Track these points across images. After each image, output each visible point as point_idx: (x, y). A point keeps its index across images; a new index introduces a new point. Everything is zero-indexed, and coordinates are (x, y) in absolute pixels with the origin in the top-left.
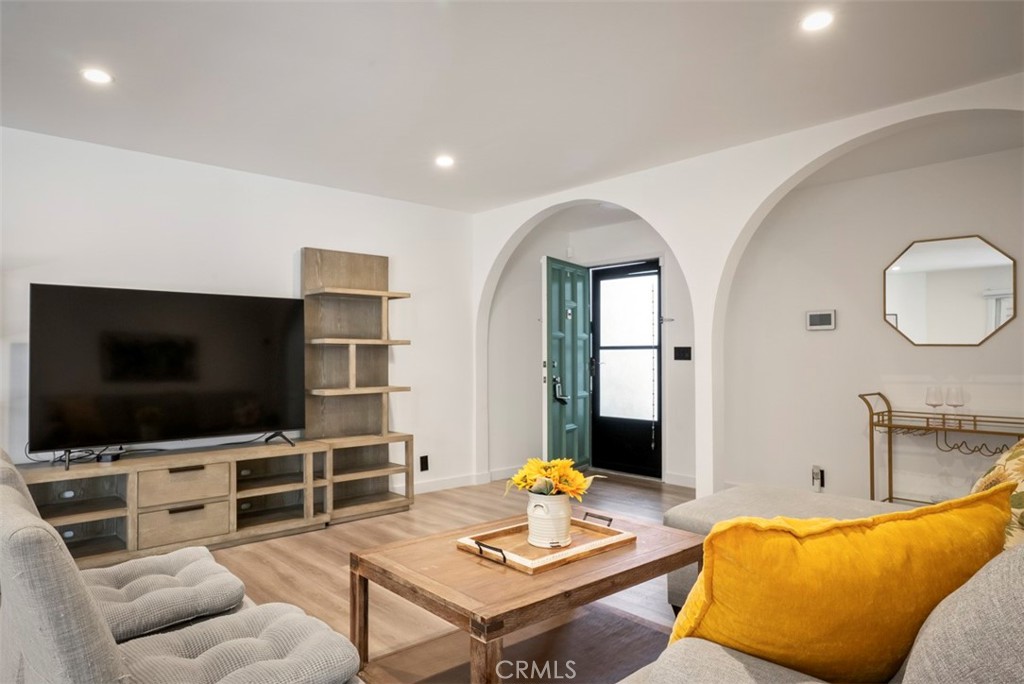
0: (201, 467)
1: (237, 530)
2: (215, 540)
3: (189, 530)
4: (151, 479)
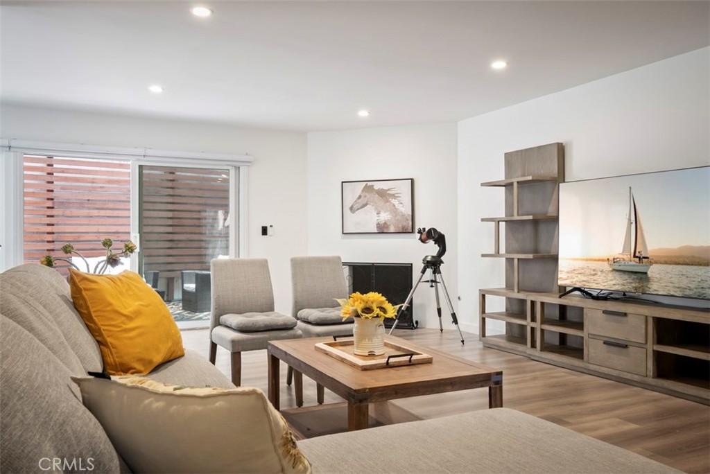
0: (625, 315)
1: (653, 378)
2: (636, 378)
3: (619, 362)
4: (594, 315)
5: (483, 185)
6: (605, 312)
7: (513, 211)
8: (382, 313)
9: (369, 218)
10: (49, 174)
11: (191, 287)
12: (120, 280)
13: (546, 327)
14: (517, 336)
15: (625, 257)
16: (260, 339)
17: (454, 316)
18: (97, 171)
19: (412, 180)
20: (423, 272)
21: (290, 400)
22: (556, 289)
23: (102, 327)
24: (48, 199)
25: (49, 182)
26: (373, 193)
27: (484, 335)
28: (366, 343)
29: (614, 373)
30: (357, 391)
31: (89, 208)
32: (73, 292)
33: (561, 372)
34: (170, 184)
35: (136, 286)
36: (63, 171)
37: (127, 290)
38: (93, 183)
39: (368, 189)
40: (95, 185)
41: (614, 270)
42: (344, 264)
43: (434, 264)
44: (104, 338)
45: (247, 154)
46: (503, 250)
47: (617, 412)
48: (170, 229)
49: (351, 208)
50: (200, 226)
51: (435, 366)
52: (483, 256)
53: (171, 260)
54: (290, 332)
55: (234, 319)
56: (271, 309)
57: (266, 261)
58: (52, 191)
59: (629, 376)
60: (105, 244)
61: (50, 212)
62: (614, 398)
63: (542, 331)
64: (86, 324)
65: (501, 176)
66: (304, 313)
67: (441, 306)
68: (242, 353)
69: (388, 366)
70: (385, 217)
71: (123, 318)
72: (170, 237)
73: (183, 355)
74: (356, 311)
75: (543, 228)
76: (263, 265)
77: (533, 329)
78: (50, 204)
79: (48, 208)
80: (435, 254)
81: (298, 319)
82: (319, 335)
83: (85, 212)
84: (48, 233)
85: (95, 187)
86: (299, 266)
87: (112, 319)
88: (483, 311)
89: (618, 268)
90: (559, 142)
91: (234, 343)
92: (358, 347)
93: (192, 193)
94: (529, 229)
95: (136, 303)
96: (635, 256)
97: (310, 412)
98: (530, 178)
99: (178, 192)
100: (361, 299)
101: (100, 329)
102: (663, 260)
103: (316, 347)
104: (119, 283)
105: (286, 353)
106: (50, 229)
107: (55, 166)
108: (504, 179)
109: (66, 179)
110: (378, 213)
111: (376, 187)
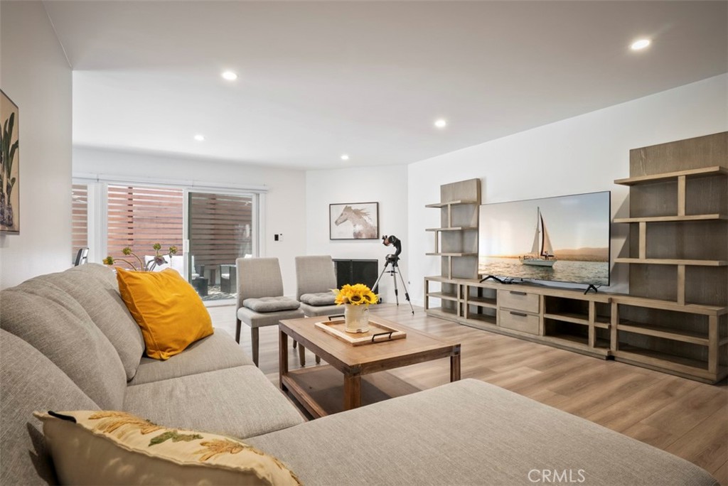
0: (525, 294)
1: (544, 336)
2: (532, 336)
3: (520, 326)
4: (504, 293)
5: (426, 206)
6: (512, 292)
7: (447, 223)
8: (367, 301)
9: (348, 229)
10: (129, 199)
11: (226, 275)
12: (161, 276)
13: (470, 302)
14: (450, 308)
15: (534, 255)
16: (272, 317)
17: (407, 295)
18: (162, 198)
19: (378, 203)
20: (386, 265)
21: (296, 360)
22: (476, 276)
23: (143, 315)
24: (129, 217)
25: (129, 205)
26: (352, 212)
27: (427, 308)
28: (355, 323)
29: (517, 333)
30: (352, 367)
31: (157, 223)
32: (120, 287)
33: (481, 333)
34: (212, 206)
35: (174, 281)
36: (139, 197)
37: (166, 284)
38: (160, 205)
39: (348, 209)
40: (161, 207)
41: (524, 264)
42: (333, 260)
43: (393, 260)
44: (145, 324)
45: (264, 185)
46: (440, 251)
47: (525, 362)
48: (212, 237)
49: (336, 222)
50: (233, 235)
51: (408, 340)
52: (427, 254)
53: (213, 257)
54: (296, 312)
55: (254, 303)
56: (281, 294)
57: (277, 260)
58: (132, 211)
59: (527, 335)
60: (155, 247)
61: (130, 225)
62: (520, 351)
63: (468, 305)
64: (131, 313)
65: (438, 201)
66: (305, 297)
67: (398, 288)
68: (260, 328)
69: (373, 342)
70: (359, 228)
71: (162, 307)
72: (212, 242)
73: (212, 334)
74: (347, 299)
75: (467, 235)
76: (275, 262)
77: (461, 304)
78: (130, 220)
79: (129, 222)
80: (394, 253)
81: (300, 301)
82: (317, 314)
83: (154, 225)
84: (129, 240)
85: (161, 209)
86: (302, 263)
87: (153, 309)
88: (427, 292)
89: (527, 262)
90: (478, 177)
91: (254, 321)
92: (348, 327)
93: (227, 212)
94: (457, 236)
95: (174, 295)
96: (542, 255)
97: (311, 373)
98: (459, 202)
99: (218, 212)
100: (351, 290)
101: (141, 317)
102: (566, 257)
103: (316, 326)
104: (160, 279)
105: (293, 331)
106: (130, 237)
107: (134, 194)
108: (440, 202)
109: (141, 203)
110: (354, 226)
111: (353, 208)
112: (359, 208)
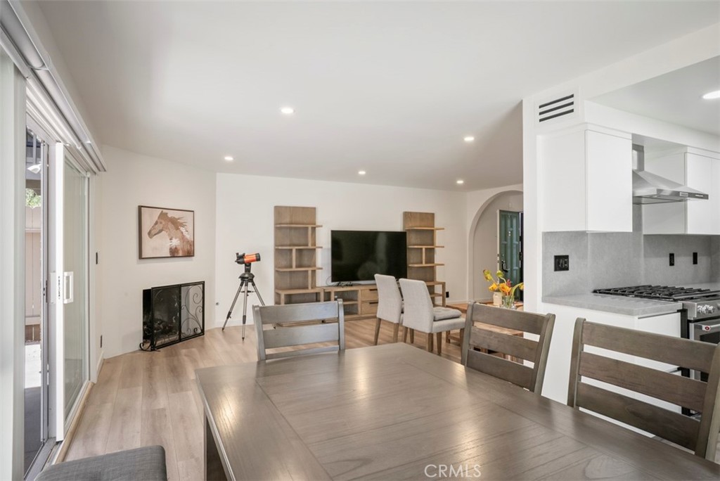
3: (375, 310)
4: (365, 292)
6: (370, 290)
9: (164, 243)
19: (194, 212)
26: (168, 220)
29: (373, 315)
39: (163, 216)
49: (149, 233)
70: (176, 242)
110: (171, 239)
111: (169, 216)
112: (177, 217)
